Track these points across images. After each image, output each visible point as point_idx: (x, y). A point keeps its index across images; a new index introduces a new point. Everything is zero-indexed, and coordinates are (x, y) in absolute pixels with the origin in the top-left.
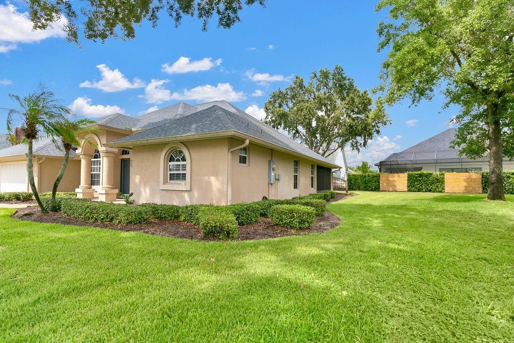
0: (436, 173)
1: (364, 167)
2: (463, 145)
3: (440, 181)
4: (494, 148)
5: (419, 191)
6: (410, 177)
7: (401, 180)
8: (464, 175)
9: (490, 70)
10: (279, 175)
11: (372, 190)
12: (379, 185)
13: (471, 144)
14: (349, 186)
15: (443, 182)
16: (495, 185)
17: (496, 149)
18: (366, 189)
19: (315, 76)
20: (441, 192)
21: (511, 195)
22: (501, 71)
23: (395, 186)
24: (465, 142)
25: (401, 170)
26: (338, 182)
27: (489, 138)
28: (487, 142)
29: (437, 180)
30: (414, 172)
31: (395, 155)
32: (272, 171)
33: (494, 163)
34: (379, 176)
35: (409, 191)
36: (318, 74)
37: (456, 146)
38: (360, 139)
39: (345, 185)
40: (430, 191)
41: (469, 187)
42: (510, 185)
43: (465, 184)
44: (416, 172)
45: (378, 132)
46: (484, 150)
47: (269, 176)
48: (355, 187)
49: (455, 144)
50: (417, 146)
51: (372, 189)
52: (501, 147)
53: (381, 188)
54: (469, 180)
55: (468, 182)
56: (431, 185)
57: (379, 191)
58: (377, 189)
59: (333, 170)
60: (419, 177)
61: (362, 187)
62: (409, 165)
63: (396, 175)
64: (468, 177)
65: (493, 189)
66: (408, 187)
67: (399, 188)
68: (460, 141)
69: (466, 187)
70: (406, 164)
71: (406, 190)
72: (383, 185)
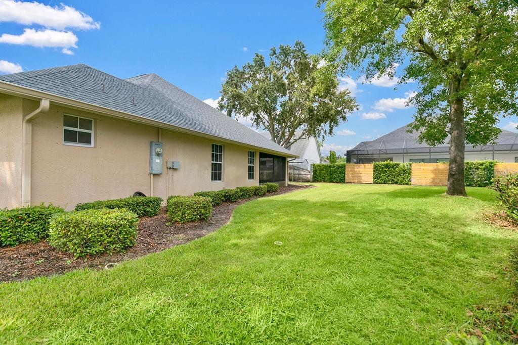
0: (403, 163)
1: (332, 157)
2: (423, 129)
3: (407, 172)
4: (456, 132)
5: (385, 183)
6: (376, 167)
7: (366, 171)
8: (432, 166)
9: (447, 24)
10: (173, 163)
11: (337, 182)
12: (345, 176)
13: (430, 127)
14: (314, 177)
15: (410, 173)
16: (455, 177)
17: (458, 133)
18: (331, 181)
19: (274, 53)
20: (407, 184)
21: (478, 188)
22: (461, 26)
23: (360, 178)
24: (423, 125)
25: (368, 161)
26: (303, 173)
27: (450, 121)
28: (449, 125)
29: (404, 171)
30: (380, 163)
31: (364, 144)
32: (154, 157)
33: (455, 150)
34: (345, 166)
35: (375, 183)
36: (278, 51)
37: (414, 131)
38: (326, 126)
39: (309, 176)
40: (396, 183)
41: (436, 178)
42: (478, 177)
43: (432, 176)
44: (383, 163)
45: (344, 118)
46: (445, 136)
47: (151, 163)
48: (319, 179)
49: (413, 128)
50: (389, 135)
51: (337, 180)
52: (464, 131)
53: (347, 180)
54: (436, 171)
55: (435, 174)
56: (398, 176)
57: (344, 182)
58: (342, 180)
59: (289, 159)
60: (385, 167)
61: (327, 178)
62: (376, 155)
63: (362, 165)
64: (435, 168)
65: (453, 181)
66: (374, 178)
67: (364, 179)
68: (418, 123)
69: (434, 179)
70: (373, 154)
71: (372, 182)
72: (348, 176)
